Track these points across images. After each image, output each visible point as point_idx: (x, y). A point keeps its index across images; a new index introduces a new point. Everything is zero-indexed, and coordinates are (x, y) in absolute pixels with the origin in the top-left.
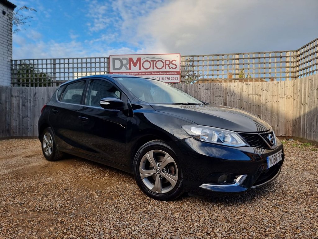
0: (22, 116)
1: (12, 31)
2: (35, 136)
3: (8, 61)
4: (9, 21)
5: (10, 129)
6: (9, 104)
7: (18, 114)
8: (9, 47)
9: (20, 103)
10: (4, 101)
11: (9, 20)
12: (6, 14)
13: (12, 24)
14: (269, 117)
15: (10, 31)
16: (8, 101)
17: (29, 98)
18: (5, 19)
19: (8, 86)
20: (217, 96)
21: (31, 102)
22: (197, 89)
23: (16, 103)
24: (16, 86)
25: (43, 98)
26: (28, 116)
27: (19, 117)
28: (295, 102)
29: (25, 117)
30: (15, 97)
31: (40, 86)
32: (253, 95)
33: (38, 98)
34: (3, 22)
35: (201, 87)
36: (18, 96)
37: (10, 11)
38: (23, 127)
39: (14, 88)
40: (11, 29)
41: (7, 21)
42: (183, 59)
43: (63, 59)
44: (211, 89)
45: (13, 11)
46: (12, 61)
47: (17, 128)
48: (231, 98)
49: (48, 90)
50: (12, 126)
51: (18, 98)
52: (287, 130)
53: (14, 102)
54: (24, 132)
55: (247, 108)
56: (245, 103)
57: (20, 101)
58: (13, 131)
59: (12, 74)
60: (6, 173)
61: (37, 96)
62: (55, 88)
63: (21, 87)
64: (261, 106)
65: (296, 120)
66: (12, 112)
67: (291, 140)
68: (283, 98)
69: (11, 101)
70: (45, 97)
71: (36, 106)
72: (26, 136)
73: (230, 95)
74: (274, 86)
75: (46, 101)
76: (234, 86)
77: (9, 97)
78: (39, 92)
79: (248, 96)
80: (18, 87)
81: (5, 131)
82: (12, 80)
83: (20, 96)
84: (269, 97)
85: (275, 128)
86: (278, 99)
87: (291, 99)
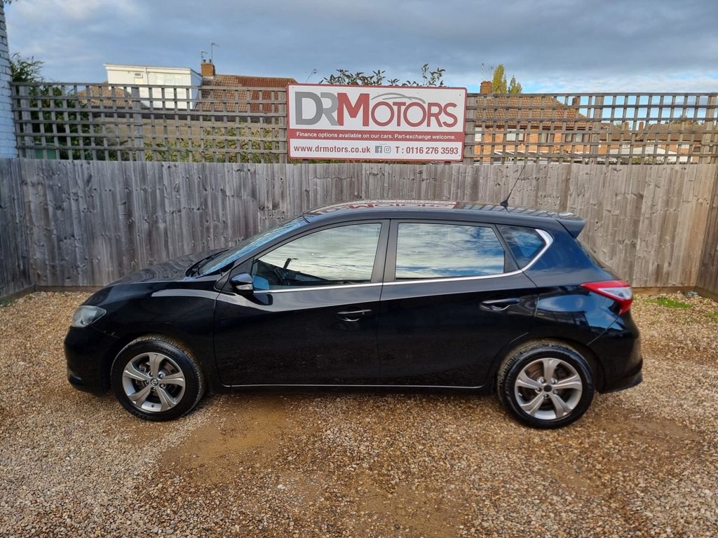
0: (58, 237)
5: (29, 269)
6: (19, 207)
7: (46, 229)
9: (49, 202)
10: (7, 199)
14: (655, 244)
16: (16, 197)
17: (73, 190)
19: (10, 156)
20: (545, 197)
21: (80, 198)
22: (500, 177)
23: (38, 202)
24: (32, 157)
25: (110, 190)
26: (73, 236)
27: (49, 238)
29: (65, 238)
30: (33, 185)
31: (101, 158)
32: (626, 195)
33: (99, 191)
35: (512, 172)
36: (39, 184)
38: (64, 262)
39: (26, 160)
42: (472, 102)
43: (159, 86)
44: (534, 176)
47: (46, 265)
48: (576, 200)
49: (124, 171)
50: (31, 261)
51: (40, 187)
52: (686, 273)
53: (31, 199)
54: (66, 275)
55: (608, 225)
56: (605, 213)
57: (48, 197)
58: (38, 274)
59: (15, 122)
60: (150, 465)
61: (95, 183)
62: (142, 164)
63: (47, 160)
64: (639, 221)
65: (710, 254)
66: (28, 225)
67: (693, 295)
68: (689, 202)
69: (23, 196)
70: (118, 189)
71: (95, 211)
72: (75, 284)
73: (574, 192)
74: (674, 176)
75: (121, 199)
76: (587, 174)
77: (17, 186)
78: (98, 173)
79: (614, 196)
80: (38, 160)
81: (18, 276)
82: (19, 139)
83: (47, 182)
84: (660, 200)
85: (663, 269)
86: (678, 206)
87: (706, 207)
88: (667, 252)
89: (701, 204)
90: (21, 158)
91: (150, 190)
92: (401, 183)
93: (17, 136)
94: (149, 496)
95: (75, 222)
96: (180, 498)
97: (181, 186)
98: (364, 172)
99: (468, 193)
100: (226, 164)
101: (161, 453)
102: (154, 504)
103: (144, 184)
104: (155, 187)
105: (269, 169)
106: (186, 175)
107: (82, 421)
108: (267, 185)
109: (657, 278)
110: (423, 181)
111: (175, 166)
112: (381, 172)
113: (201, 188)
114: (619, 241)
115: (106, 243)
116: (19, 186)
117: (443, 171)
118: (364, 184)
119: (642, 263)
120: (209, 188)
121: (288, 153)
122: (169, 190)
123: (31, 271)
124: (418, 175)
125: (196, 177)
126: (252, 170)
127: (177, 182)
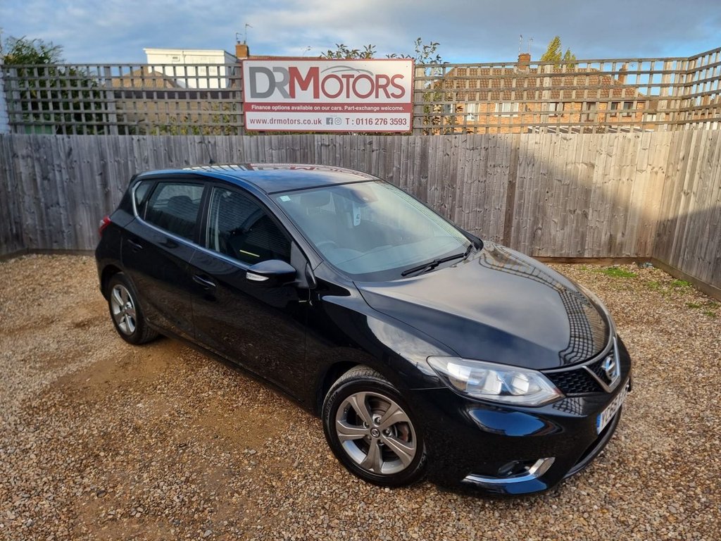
0: (46, 204)
2: (80, 248)
5: (22, 233)
6: (11, 177)
7: (35, 198)
9: (37, 173)
14: (608, 214)
16: (7, 168)
17: (56, 162)
19: (2, 132)
20: (494, 166)
21: (63, 171)
22: (448, 148)
23: (28, 173)
24: (22, 132)
25: (88, 162)
26: (58, 204)
27: (38, 206)
28: (669, 182)
29: (52, 206)
30: (23, 158)
31: (80, 132)
32: (577, 164)
33: (78, 163)
35: (460, 142)
36: (28, 156)
38: (51, 227)
39: (16, 135)
42: (420, 72)
43: (128, 65)
44: (483, 147)
47: (36, 230)
48: (526, 170)
49: (99, 144)
50: (25, 227)
51: (29, 160)
52: (641, 244)
53: (21, 170)
54: (54, 239)
55: (559, 194)
56: (555, 182)
57: (36, 168)
58: (30, 238)
59: (7, 101)
60: (44, 386)
61: (75, 156)
62: (115, 138)
63: (34, 134)
64: (591, 190)
66: (20, 194)
67: (648, 266)
68: (643, 171)
69: (15, 168)
70: (95, 160)
71: (76, 181)
72: (61, 248)
73: (523, 163)
74: (626, 145)
75: (98, 171)
76: (536, 143)
77: (8, 158)
78: (78, 146)
79: (564, 165)
80: (27, 135)
81: (11, 239)
82: (11, 116)
83: (35, 155)
84: (612, 169)
85: (616, 239)
86: (631, 175)
87: (661, 176)
88: (620, 222)
89: (656, 173)
90: (13, 133)
91: (122, 162)
92: (352, 154)
93: (9, 113)
94: (30, 407)
95: (60, 191)
96: (53, 409)
97: (150, 159)
98: (316, 143)
99: (418, 164)
100: (189, 137)
102: (31, 412)
103: (118, 156)
104: (127, 159)
105: (228, 141)
106: (153, 147)
107: (11, 353)
108: (227, 156)
109: (610, 248)
110: (373, 151)
111: (144, 139)
112: (332, 142)
113: (167, 160)
114: (570, 211)
115: (86, 211)
116: (10, 159)
117: (393, 142)
118: (316, 155)
119: (594, 233)
120: (174, 159)
121: (244, 126)
122: (139, 161)
123: (24, 235)
124: (368, 146)
125: (162, 149)
126: (213, 142)
127: (146, 154)
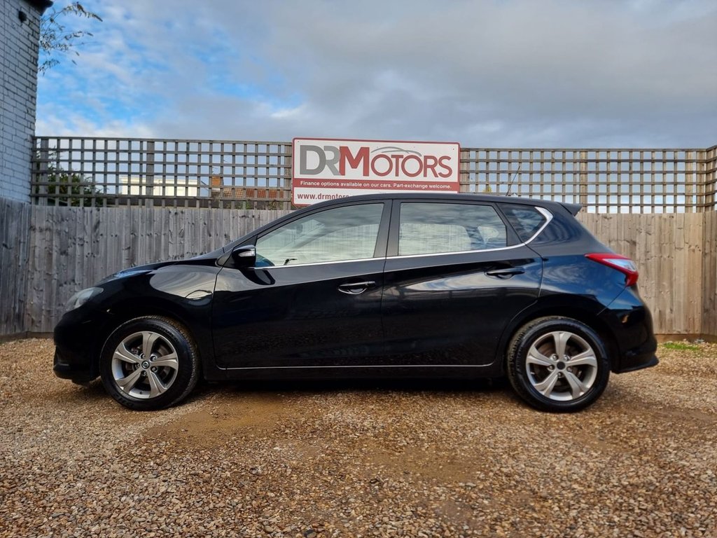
0: (58, 281)
1: (37, 65)
3: (26, 140)
4: (31, 38)
5: (23, 314)
6: (23, 250)
7: (47, 274)
8: (29, 104)
9: (54, 248)
10: (13, 241)
11: (33, 35)
12: (27, 22)
13: (38, 46)
14: (654, 290)
15: (33, 63)
16: (22, 241)
17: (79, 235)
18: (23, 32)
19: (23, 202)
21: (86, 243)
23: (43, 247)
24: (43, 204)
26: (74, 281)
27: (49, 283)
28: (708, 259)
29: (65, 283)
30: (41, 230)
32: (620, 242)
33: (105, 237)
34: (19, 40)
36: (47, 229)
37: (36, 14)
38: (60, 308)
39: (37, 207)
40: (36, 59)
41: (28, 39)
42: (465, 156)
43: (174, 141)
45: (41, 15)
46: (34, 139)
47: (42, 310)
49: (132, 217)
50: (28, 307)
51: (48, 232)
52: (690, 320)
53: (36, 244)
57: (54, 242)
58: (32, 319)
59: (32, 172)
61: (101, 230)
62: (150, 211)
63: (58, 207)
65: (710, 299)
66: (30, 269)
67: (699, 341)
68: (681, 249)
69: (29, 241)
70: (124, 234)
71: (99, 256)
74: (663, 223)
75: (126, 244)
77: (24, 229)
78: (107, 219)
79: (608, 242)
80: (50, 207)
81: (12, 318)
82: (34, 188)
83: (55, 228)
84: (653, 247)
85: (665, 314)
86: (671, 252)
87: (699, 254)
88: (667, 296)
89: (694, 251)
90: (33, 205)
91: (155, 235)
93: (32, 185)
97: (186, 232)
100: (231, 210)
101: (147, 429)
103: (150, 230)
104: (161, 233)
105: (272, 216)
106: (192, 221)
111: (182, 212)
113: (206, 234)
116: (27, 230)
120: (213, 234)
121: (291, 201)
122: (174, 235)
123: (26, 316)
125: (202, 222)
126: (257, 217)
127: (183, 228)
